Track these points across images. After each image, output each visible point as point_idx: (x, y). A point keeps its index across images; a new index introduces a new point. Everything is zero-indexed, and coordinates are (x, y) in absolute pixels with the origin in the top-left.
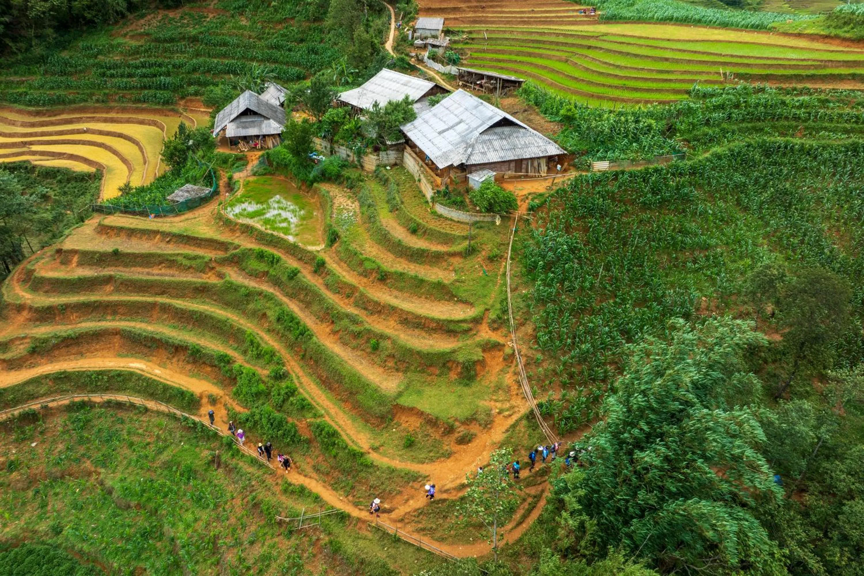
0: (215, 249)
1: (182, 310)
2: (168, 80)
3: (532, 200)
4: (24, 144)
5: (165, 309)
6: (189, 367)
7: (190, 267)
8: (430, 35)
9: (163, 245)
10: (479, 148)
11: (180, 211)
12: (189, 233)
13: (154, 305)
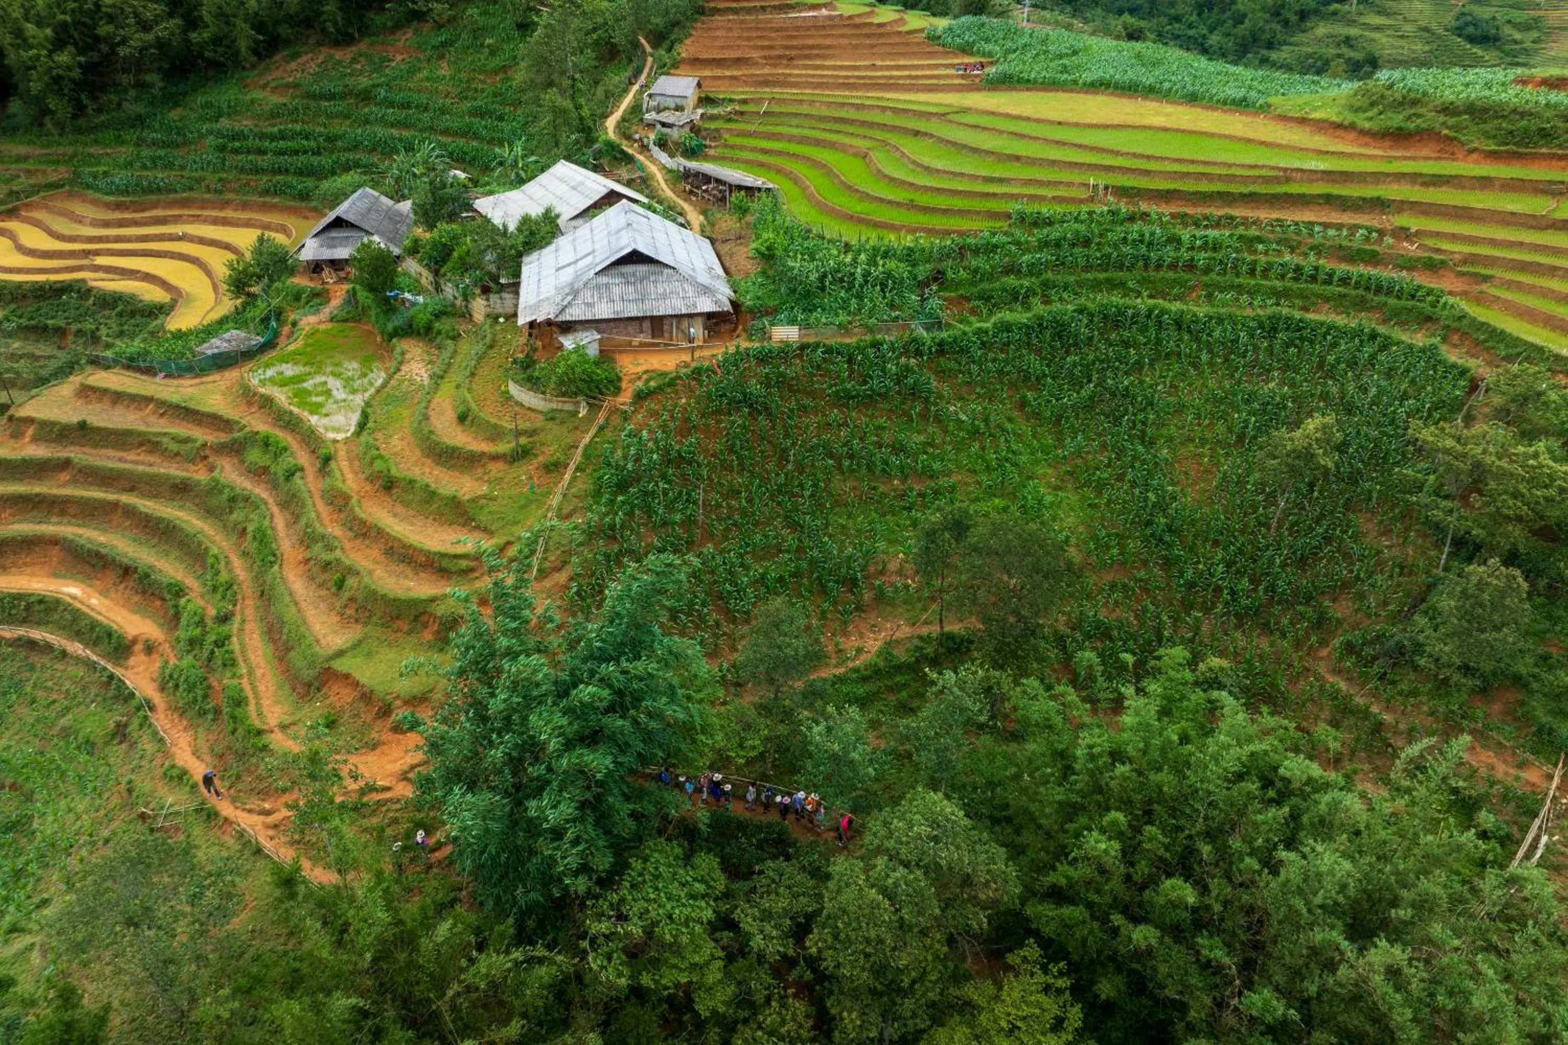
0: (218, 430)
1: (147, 515)
2: (315, 160)
3: (648, 381)
4: (86, 253)
5: (130, 512)
6: (136, 598)
7: (177, 454)
8: (673, 106)
9: (153, 419)
10: (587, 295)
11: (202, 370)
12: (192, 405)
13: (115, 505)
